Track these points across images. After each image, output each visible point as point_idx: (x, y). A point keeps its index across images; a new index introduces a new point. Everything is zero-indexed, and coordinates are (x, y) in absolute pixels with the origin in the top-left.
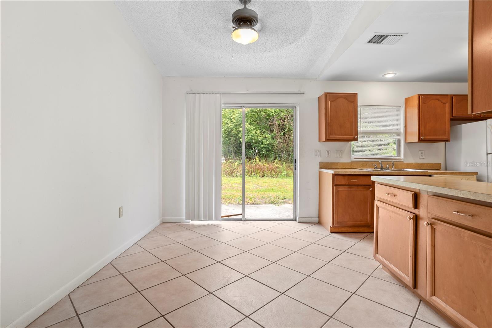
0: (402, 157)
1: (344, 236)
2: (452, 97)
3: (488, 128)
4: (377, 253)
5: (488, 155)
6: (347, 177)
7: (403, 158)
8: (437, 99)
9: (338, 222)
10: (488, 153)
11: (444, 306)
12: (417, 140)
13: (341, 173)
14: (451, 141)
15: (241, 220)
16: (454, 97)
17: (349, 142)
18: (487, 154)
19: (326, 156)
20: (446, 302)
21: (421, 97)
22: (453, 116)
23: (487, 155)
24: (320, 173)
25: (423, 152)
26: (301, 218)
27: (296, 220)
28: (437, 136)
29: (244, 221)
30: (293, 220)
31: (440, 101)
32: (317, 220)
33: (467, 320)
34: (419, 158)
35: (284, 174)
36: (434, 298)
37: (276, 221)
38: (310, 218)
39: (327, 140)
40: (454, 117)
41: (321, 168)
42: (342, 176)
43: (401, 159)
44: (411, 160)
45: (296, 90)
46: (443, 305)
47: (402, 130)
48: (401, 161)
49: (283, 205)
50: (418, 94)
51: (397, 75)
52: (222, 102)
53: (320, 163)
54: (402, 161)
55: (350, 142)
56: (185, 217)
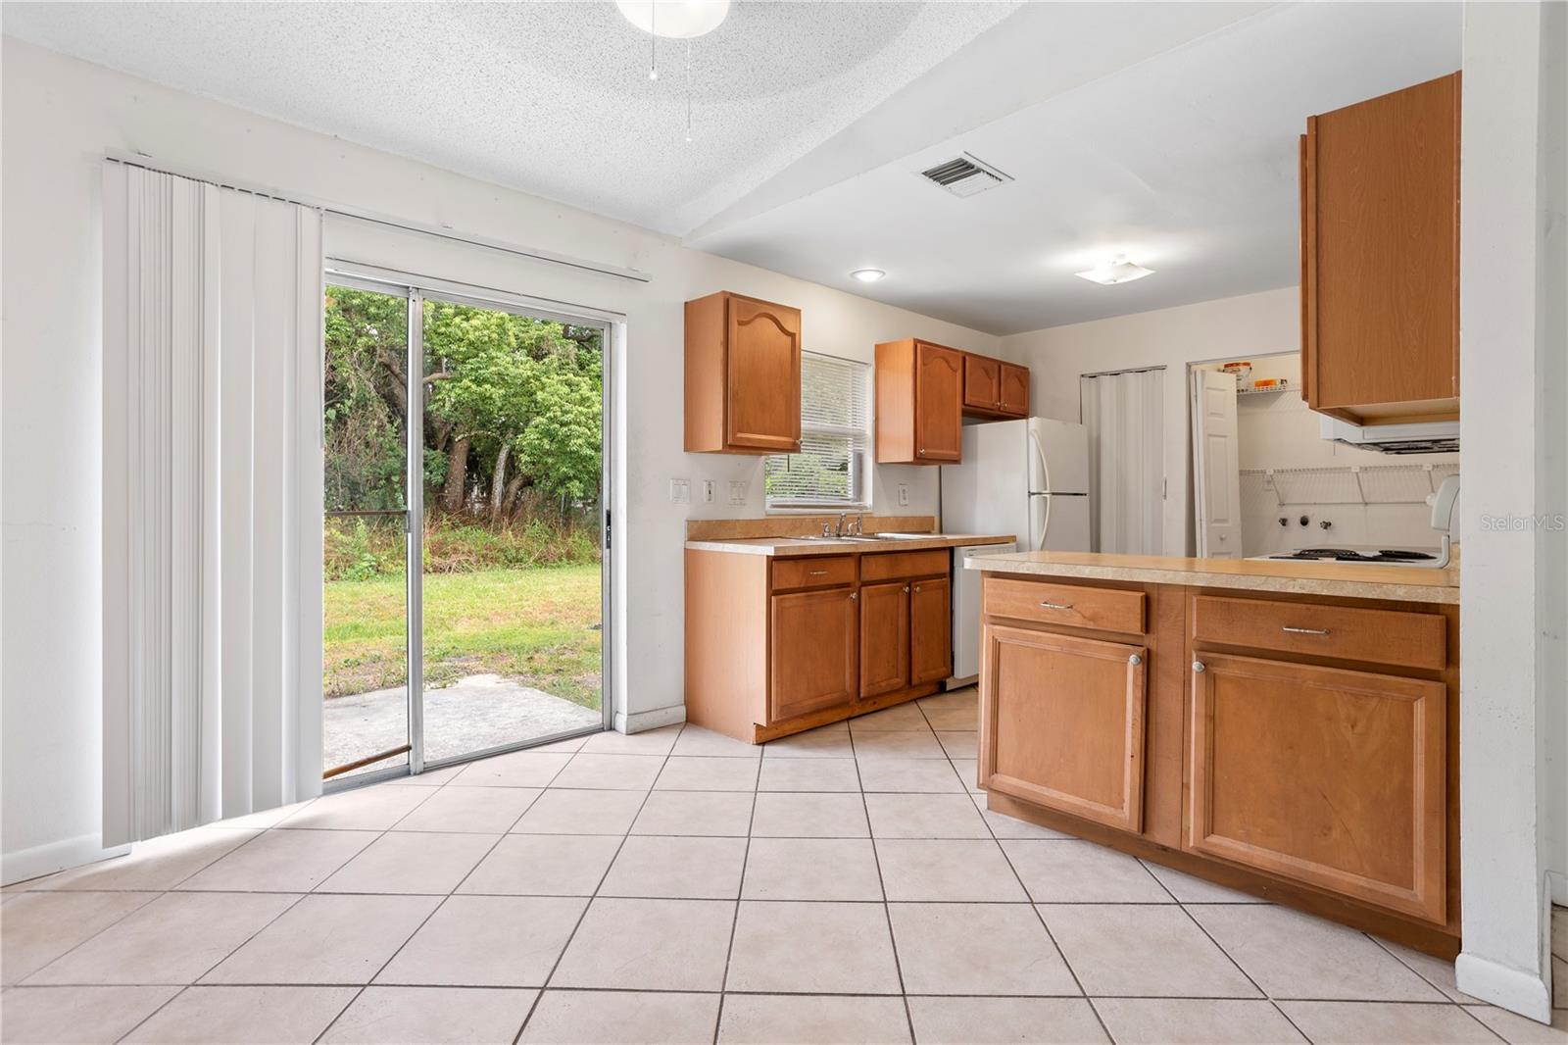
0: (869, 500)
1: (804, 747)
2: (965, 357)
3: (1031, 437)
4: (996, 772)
5: (1032, 497)
6: (802, 564)
7: (871, 503)
8: (944, 358)
9: (783, 708)
10: (1032, 491)
11: (1246, 850)
12: (910, 458)
13: (790, 554)
14: (962, 462)
15: (407, 773)
16: (967, 358)
17: (761, 455)
18: (1031, 494)
19: (705, 500)
20: (1247, 838)
21: (919, 345)
22: (966, 402)
23: (1029, 496)
24: (689, 554)
25: (905, 487)
26: (636, 717)
27: (611, 729)
28: (942, 449)
29: (421, 773)
30: (602, 730)
31: (947, 362)
32: (681, 712)
33: (1307, 862)
34: (899, 504)
35: (366, 564)
36: (1214, 839)
37: (549, 744)
38: (663, 712)
39: (732, 447)
40: (969, 405)
41: (692, 539)
42: (791, 562)
43: (866, 508)
44: (886, 511)
45: (619, 264)
46: (1242, 849)
47: (869, 432)
48: (864, 511)
49: (466, 681)
50: (915, 340)
51: (885, 277)
52: (325, 253)
53: (691, 523)
54: (869, 511)
55: (763, 457)
56: (97, 835)
